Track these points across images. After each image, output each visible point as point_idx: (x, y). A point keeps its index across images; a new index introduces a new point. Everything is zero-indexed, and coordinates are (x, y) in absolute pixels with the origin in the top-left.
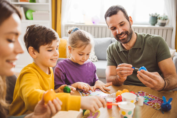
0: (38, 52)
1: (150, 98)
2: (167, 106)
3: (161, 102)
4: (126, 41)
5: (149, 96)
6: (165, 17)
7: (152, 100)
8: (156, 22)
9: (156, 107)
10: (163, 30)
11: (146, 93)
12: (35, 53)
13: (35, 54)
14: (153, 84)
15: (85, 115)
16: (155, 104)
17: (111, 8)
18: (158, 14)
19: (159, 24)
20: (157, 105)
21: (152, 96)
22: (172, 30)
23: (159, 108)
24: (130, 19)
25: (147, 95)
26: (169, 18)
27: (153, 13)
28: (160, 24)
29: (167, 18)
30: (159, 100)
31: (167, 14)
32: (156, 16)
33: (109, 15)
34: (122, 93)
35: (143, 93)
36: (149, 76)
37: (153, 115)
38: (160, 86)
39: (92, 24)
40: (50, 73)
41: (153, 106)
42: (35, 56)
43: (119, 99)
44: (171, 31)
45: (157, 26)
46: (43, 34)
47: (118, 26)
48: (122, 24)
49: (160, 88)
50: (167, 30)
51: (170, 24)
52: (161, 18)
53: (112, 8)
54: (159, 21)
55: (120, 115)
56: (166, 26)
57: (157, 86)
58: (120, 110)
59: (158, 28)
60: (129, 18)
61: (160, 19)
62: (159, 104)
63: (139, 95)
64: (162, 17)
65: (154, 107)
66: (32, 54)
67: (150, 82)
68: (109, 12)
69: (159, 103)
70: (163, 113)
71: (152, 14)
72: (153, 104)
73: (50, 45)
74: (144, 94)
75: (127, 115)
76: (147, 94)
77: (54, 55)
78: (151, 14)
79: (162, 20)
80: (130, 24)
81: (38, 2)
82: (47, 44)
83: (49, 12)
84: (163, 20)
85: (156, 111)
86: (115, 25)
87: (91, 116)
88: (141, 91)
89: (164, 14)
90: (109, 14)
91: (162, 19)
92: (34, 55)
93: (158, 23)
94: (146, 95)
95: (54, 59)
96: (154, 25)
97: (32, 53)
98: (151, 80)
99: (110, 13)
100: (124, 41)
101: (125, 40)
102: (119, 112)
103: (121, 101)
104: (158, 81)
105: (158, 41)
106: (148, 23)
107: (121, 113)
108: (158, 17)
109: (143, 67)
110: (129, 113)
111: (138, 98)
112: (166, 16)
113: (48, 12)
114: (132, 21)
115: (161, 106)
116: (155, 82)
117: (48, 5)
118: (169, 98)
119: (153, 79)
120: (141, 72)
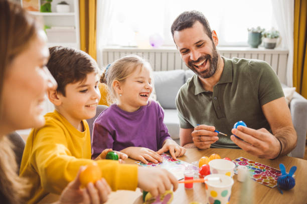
0: (64, 94)
1: (258, 169)
2: (288, 180)
3: (277, 174)
4: (209, 73)
5: (256, 164)
6: (275, 33)
7: (261, 171)
8: (260, 42)
9: (268, 182)
10: (272, 55)
11: (249, 160)
12: (58, 96)
13: (58, 99)
14: (262, 149)
15: (147, 201)
16: (266, 178)
17: (183, 16)
18: (262, 28)
19: (264, 46)
20: (271, 180)
21: (260, 165)
22: (288, 55)
23: (274, 184)
24: (215, 35)
25: (252, 164)
26: (281, 34)
27: (255, 27)
28: (266, 45)
29: (278, 34)
30: (273, 171)
31: (277, 29)
32: (259, 32)
33: (179, 28)
34: (209, 161)
35: (245, 160)
36: (253, 136)
37: (265, 196)
38: (273, 151)
39: (150, 48)
40: (83, 129)
41: (263, 181)
42: (59, 102)
43: (205, 172)
44: (286, 56)
45: (261, 48)
46: (71, 64)
47: (193, 48)
48: (199, 45)
49: (274, 153)
50: (279, 55)
51: (283, 45)
52: (268, 34)
53: (185, 16)
54: (265, 41)
55: (207, 199)
56: (276, 49)
57: (269, 151)
58: (207, 188)
59: (263, 51)
60: (211, 33)
61: (265, 36)
62: (274, 178)
63: (238, 164)
64: (270, 32)
65: (265, 184)
66: (52, 99)
67: (256, 145)
68: (179, 22)
69: (274, 176)
70: (281, 193)
71: (253, 28)
72: (262, 178)
73: (83, 81)
74: (246, 163)
75: (219, 198)
76: (251, 162)
77: (92, 99)
78: (250, 28)
79: (270, 38)
80: (213, 43)
81: (56, 11)
82: (77, 81)
83: (75, 28)
84: (272, 38)
85: (269, 191)
86: (188, 45)
87: (159, 201)
88: (242, 158)
89: (273, 28)
90: (180, 26)
91: (270, 36)
92: (56, 100)
93: (262, 44)
94: (249, 164)
95: (92, 104)
96: (256, 47)
97: (53, 96)
98: (258, 143)
99: (180, 24)
100: (205, 74)
101: (207, 73)
102: (205, 193)
103: (209, 173)
104: (269, 142)
105: (260, 69)
106: (247, 44)
107: (209, 195)
108: (263, 33)
109: (241, 122)
110: (224, 194)
111: (237, 170)
112: (277, 32)
113: (73, 28)
114: (216, 38)
115: (277, 182)
116: (265, 145)
117: (73, 16)
118: (290, 167)
119: (261, 140)
120: (239, 130)
